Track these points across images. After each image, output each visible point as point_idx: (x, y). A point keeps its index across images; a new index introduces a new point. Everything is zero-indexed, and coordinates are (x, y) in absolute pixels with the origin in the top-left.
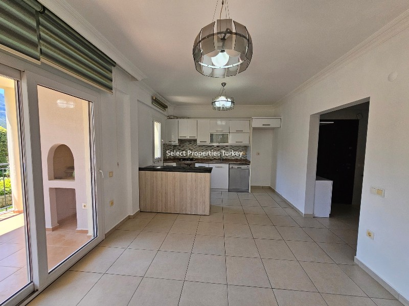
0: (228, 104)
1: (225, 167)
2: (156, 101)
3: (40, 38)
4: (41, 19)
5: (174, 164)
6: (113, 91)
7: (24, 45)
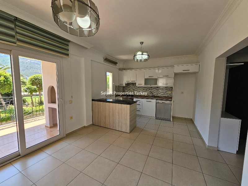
0: (145, 57)
1: (154, 101)
2: (106, 60)
3: (17, 33)
4: (17, 23)
5: (121, 99)
6: (69, 56)
7: (8, 38)
